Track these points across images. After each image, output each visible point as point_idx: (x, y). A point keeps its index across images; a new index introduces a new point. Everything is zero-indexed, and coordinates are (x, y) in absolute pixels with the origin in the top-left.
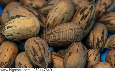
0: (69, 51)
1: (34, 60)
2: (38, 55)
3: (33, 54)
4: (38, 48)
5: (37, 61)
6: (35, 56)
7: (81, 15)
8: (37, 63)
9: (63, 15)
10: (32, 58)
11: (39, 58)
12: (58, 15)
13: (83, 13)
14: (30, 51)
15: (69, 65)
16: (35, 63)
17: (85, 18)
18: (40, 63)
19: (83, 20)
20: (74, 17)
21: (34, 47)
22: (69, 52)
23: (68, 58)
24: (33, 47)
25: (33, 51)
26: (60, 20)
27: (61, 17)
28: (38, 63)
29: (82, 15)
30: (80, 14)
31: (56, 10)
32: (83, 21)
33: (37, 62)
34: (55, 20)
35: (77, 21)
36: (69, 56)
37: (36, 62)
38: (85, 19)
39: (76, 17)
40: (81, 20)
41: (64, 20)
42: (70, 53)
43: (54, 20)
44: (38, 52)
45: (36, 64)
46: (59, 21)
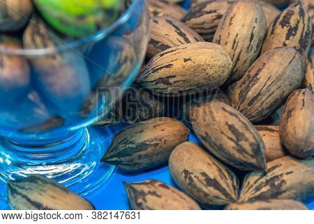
0: (287, 109)
1: (238, 151)
2: (247, 140)
3: (235, 138)
4: (240, 124)
5: (246, 153)
6: (240, 143)
7: (285, 28)
8: (245, 157)
9: (250, 26)
10: (234, 148)
11: (251, 145)
12: (240, 30)
13: (289, 23)
14: (222, 133)
15: (292, 135)
16: (241, 157)
17: (294, 33)
18: (253, 157)
19: (291, 37)
20: (268, 37)
21: (230, 123)
22: (286, 111)
23: (287, 123)
24: (227, 123)
25: (230, 132)
26: (247, 38)
27: (248, 31)
28: (249, 157)
29: (287, 27)
30: (283, 28)
31: (231, 20)
32: (292, 40)
33: (246, 155)
34: (237, 41)
35: (277, 42)
36: (287, 119)
37: (243, 155)
38: (294, 35)
39: (272, 35)
40: (287, 38)
41: (255, 37)
42: (290, 111)
43: (234, 42)
44: (244, 132)
45: (244, 160)
46: (244, 41)
